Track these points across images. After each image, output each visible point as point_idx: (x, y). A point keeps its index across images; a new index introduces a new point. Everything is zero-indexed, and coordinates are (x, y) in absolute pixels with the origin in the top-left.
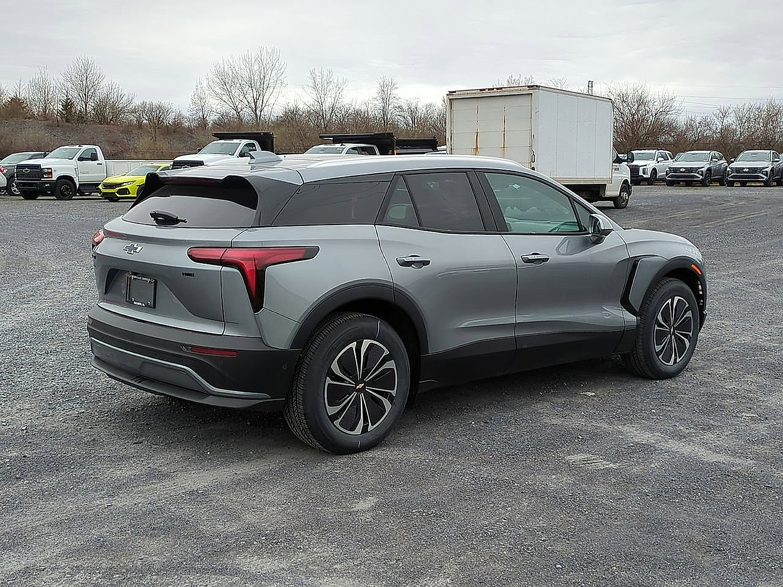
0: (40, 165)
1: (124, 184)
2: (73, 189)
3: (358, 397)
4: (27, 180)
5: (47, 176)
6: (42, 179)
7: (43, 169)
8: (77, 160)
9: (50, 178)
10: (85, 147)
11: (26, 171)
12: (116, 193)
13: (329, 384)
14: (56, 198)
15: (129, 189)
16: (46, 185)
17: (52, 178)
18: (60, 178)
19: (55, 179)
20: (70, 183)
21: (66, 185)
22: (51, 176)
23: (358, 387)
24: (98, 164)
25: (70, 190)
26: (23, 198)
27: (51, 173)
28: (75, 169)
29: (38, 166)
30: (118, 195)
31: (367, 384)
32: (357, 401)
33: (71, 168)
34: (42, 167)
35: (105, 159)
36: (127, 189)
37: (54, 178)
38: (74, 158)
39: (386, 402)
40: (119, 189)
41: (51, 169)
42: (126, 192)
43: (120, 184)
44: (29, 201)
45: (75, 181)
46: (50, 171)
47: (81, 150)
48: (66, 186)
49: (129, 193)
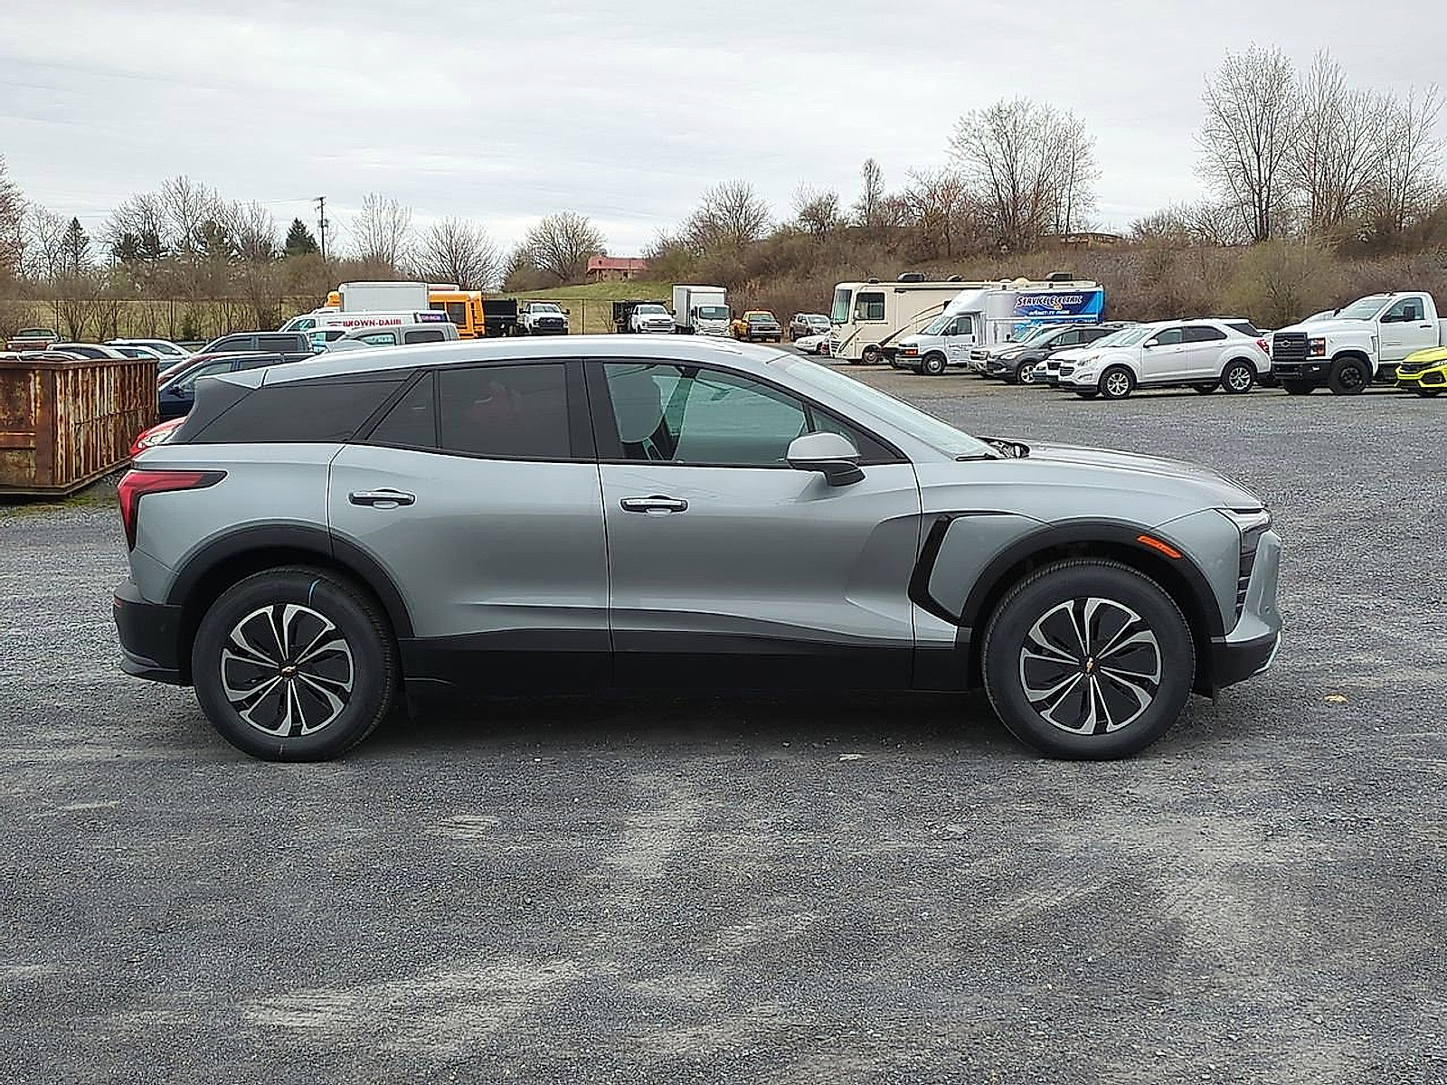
0: (1306, 333)
1: (1438, 363)
2: (1366, 375)
3: (283, 685)
4: (1287, 360)
5: (1315, 353)
6: (1308, 358)
7: (1311, 340)
8: (1378, 321)
9: (1321, 355)
10: (1400, 296)
11: (1286, 344)
12: (1420, 382)
13: (227, 659)
14: (1331, 392)
15: (1443, 372)
16: (1315, 369)
17: (1324, 355)
18: (1340, 355)
19: (1331, 358)
20: (1359, 364)
21: (1353, 367)
22: (1322, 352)
23: (284, 670)
24: (1421, 327)
25: (1358, 376)
26: (1287, 393)
27: (1322, 347)
28: (1372, 337)
29: (1302, 336)
30: (1423, 385)
31: (300, 668)
32: (281, 689)
33: (1364, 336)
34: (1309, 337)
35: (1439, 317)
36: (1439, 373)
37: (1329, 356)
38: (1375, 318)
39: (334, 699)
40: (1426, 374)
41: (1323, 339)
42: (1439, 379)
43: (1429, 365)
44: (1295, 398)
45: (1371, 360)
46: (1322, 342)
47: (1389, 303)
48: (1352, 369)
49: (1444, 381)
